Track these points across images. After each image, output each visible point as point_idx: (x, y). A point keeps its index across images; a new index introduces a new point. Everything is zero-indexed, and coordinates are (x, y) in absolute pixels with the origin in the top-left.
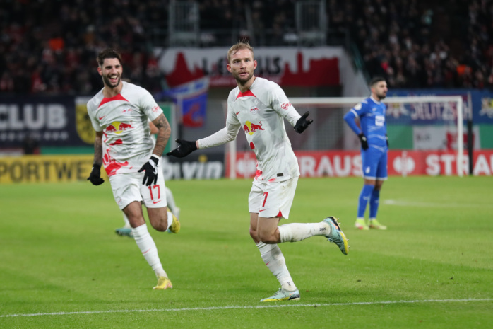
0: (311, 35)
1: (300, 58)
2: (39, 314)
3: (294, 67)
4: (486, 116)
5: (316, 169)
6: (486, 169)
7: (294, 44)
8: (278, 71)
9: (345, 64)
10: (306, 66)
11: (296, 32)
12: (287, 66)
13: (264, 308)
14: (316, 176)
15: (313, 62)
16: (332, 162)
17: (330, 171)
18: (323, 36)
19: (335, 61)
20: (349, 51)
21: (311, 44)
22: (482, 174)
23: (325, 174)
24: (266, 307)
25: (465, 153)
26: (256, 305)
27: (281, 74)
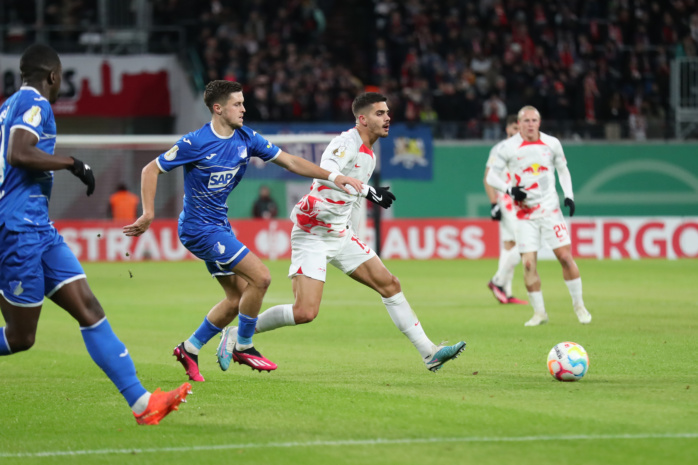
0: (124, 36)
1: (106, 71)
3: (96, 87)
4: (401, 165)
5: (133, 248)
6: (401, 250)
7: (97, 49)
8: (71, 93)
9: (178, 82)
10: (117, 86)
11: (99, 31)
12: (85, 83)
13: (51, 457)
14: (133, 261)
15: (127, 79)
16: (158, 237)
17: (155, 251)
18: (142, 36)
19: (162, 77)
20: (185, 62)
21: (125, 50)
22: (395, 257)
23: (147, 257)
24: (53, 454)
25: (369, 225)
26: (37, 451)
27: (76, 98)
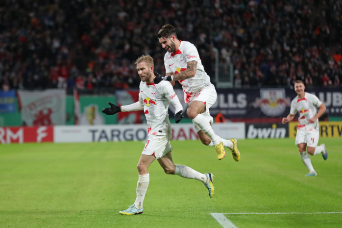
2: (333, 212)
